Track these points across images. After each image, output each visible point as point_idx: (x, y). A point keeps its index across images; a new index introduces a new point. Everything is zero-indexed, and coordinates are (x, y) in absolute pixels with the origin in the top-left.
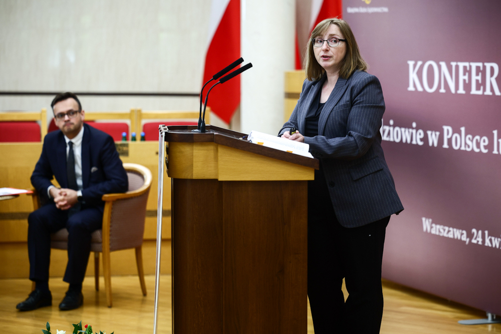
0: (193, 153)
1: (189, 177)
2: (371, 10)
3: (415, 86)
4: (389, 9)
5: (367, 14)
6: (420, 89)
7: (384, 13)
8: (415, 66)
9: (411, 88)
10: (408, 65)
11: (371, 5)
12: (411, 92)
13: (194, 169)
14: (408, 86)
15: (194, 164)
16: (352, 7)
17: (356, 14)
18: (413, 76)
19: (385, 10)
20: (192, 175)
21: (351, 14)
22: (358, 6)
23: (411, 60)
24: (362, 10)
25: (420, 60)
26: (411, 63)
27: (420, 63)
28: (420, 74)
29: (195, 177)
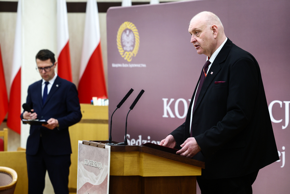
0: (124, 159)
1: (121, 175)
2: (131, 66)
3: (168, 114)
4: (146, 65)
5: (128, 68)
6: (172, 116)
7: (143, 68)
8: (168, 102)
9: (165, 115)
10: (163, 101)
11: (132, 62)
12: (165, 118)
13: (125, 169)
14: (163, 114)
15: (125, 166)
16: (116, 63)
17: (119, 68)
18: (167, 108)
19: (144, 66)
20: (123, 173)
21: (115, 68)
22: (121, 63)
23: (165, 98)
24: (125, 65)
25: (172, 98)
26: (165, 100)
27: (172, 100)
28: (172, 107)
29: (125, 174)
